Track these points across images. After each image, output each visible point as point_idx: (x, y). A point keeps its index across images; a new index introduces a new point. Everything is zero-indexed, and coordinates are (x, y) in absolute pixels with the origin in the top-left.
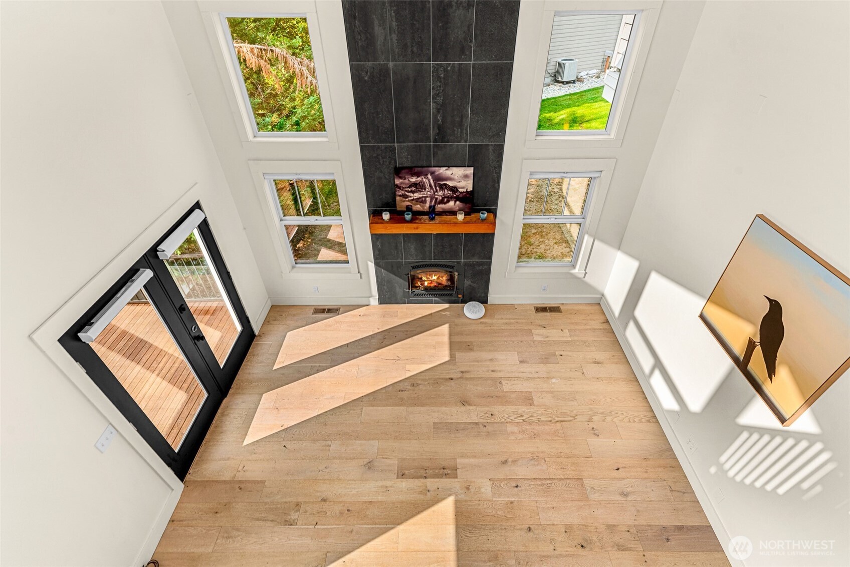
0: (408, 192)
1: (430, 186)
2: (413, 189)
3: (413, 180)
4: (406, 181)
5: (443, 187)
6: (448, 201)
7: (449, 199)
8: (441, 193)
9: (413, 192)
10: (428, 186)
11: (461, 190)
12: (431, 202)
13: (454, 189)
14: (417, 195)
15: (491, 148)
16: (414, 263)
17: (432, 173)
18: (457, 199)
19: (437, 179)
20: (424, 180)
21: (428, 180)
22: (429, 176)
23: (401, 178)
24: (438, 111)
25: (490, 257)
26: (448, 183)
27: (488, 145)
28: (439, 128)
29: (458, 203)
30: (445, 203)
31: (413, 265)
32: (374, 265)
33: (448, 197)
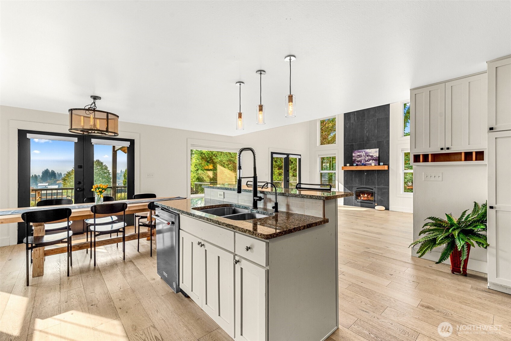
0: (356, 158)
1: (364, 156)
2: (358, 157)
3: (359, 154)
4: (356, 154)
5: (368, 156)
6: (370, 161)
7: (370, 160)
8: (367, 158)
9: (358, 158)
10: (363, 156)
11: (374, 157)
12: (364, 161)
13: (372, 156)
14: (359, 159)
15: (385, 142)
16: (357, 186)
17: (365, 151)
18: (373, 160)
19: (366, 153)
20: (362, 154)
21: (363, 154)
22: (364, 152)
23: (354, 153)
24: (367, 132)
25: (388, 186)
26: (370, 154)
27: (384, 141)
28: (367, 137)
29: (373, 161)
30: (369, 161)
31: (357, 187)
32: (343, 186)
33: (370, 159)
